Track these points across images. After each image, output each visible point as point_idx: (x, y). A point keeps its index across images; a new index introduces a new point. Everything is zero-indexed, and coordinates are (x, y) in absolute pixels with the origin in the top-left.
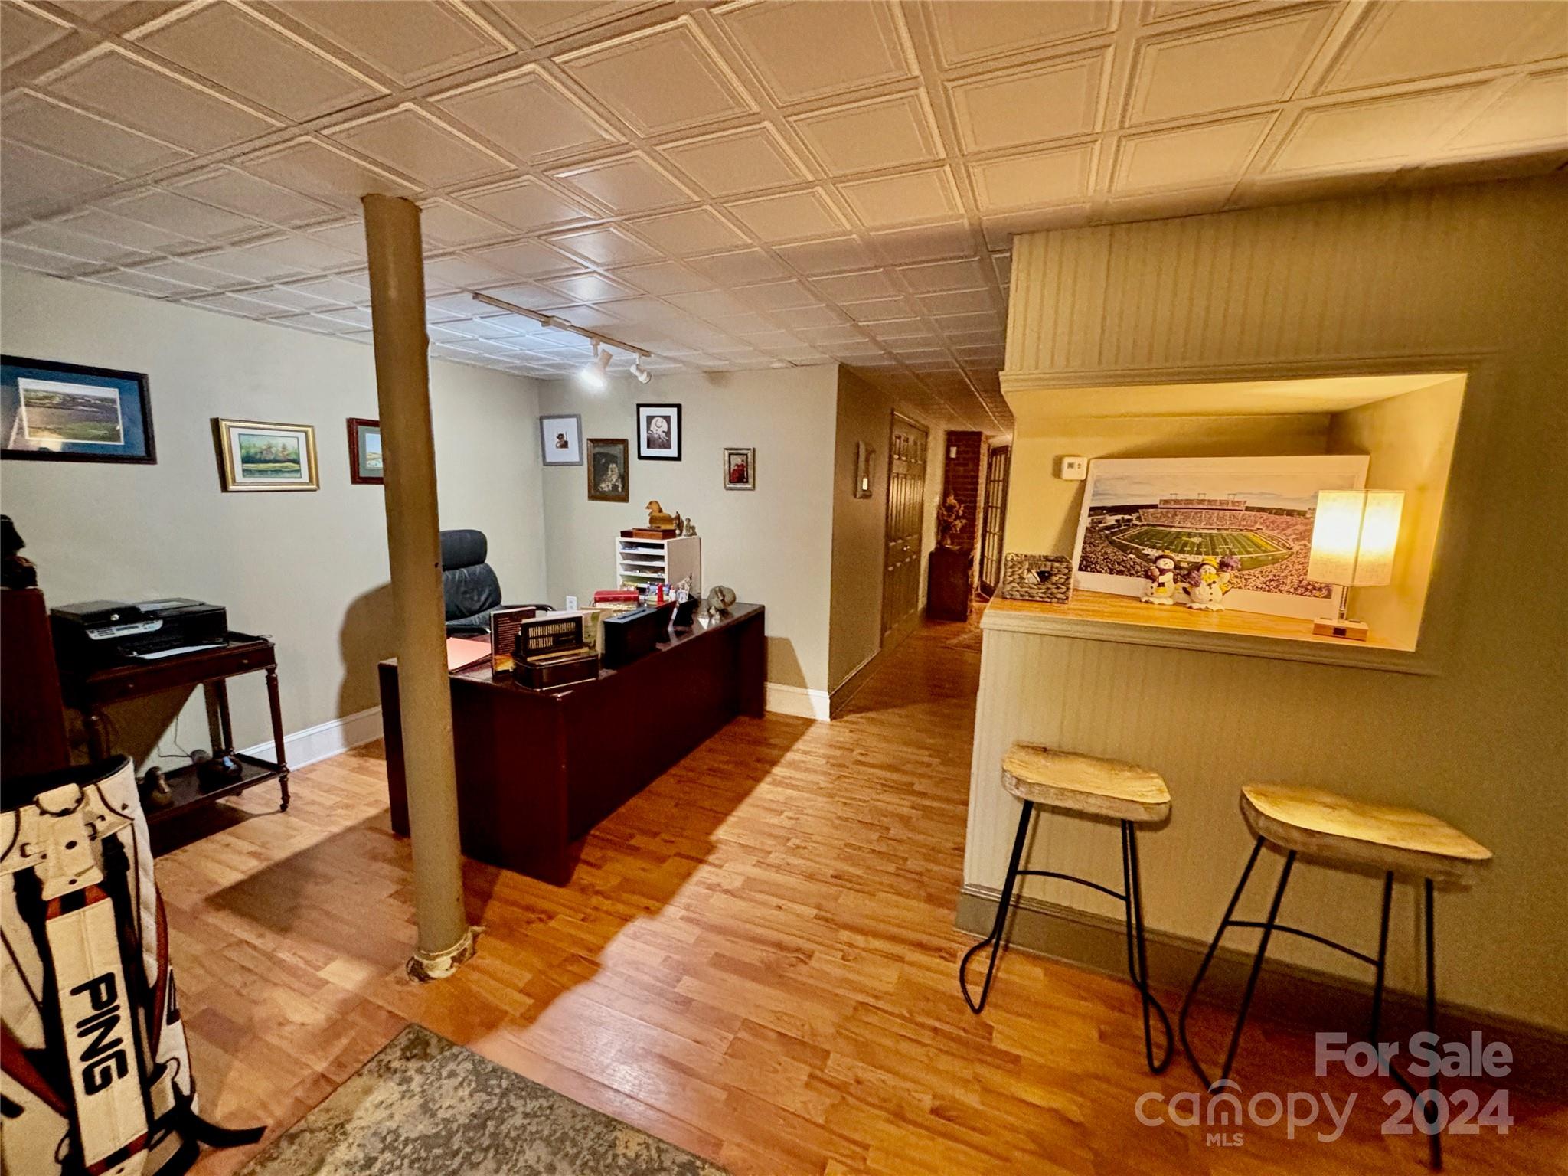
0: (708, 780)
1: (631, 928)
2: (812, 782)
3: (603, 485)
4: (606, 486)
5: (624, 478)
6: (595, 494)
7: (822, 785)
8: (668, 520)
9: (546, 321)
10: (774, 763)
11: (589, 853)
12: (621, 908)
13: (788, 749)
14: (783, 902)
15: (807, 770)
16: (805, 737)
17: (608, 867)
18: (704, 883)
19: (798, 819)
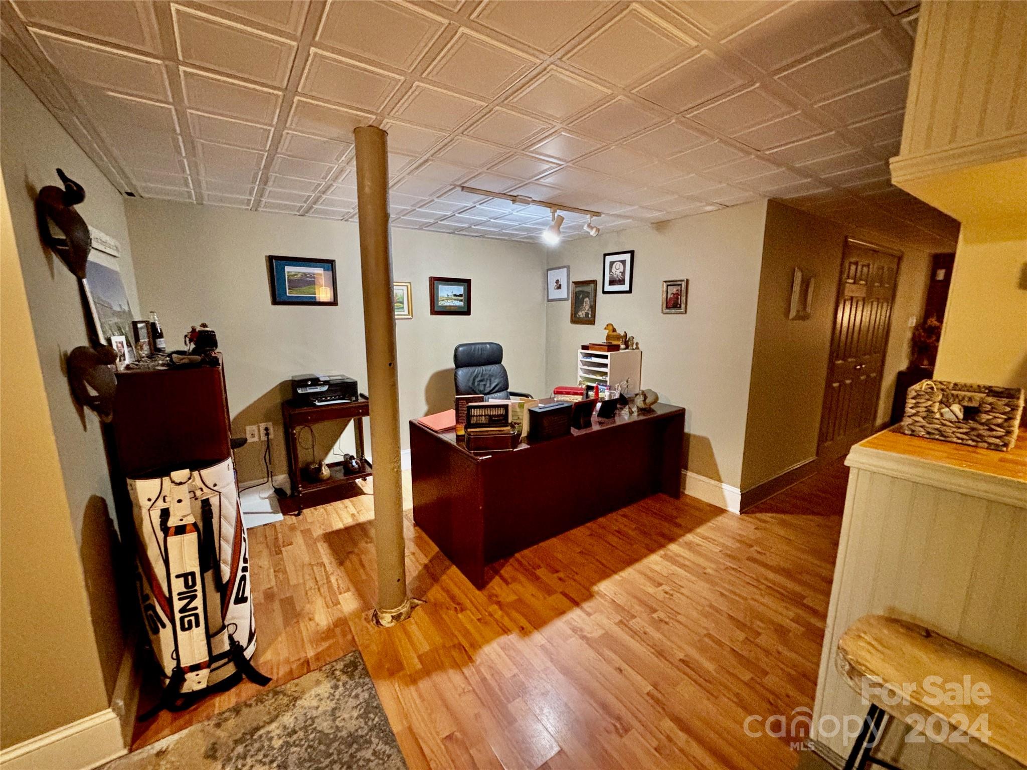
0: (614, 540)
1: (504, 639)
2: (699, 565)
3: (580, 313)
4: (581, 314)
5: (593, 308)
6: (575, 320)
7: (709, 571)
8: (618, 337)
9: (514, 199)
10: (672, 540)
11: (507, 571)
12: (506, 621)
13: (690, 530)
14: (627, 667)
15: (700, 554)
16: (710, 524)
17: (515, 586)
18: (571, 624)
19: (672, 595)
